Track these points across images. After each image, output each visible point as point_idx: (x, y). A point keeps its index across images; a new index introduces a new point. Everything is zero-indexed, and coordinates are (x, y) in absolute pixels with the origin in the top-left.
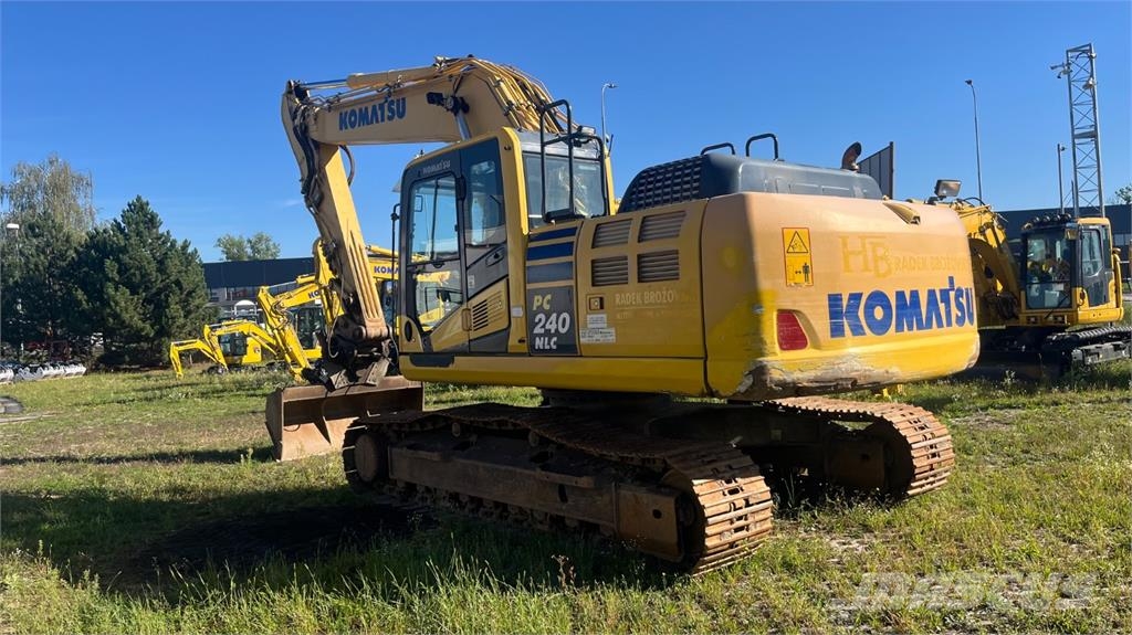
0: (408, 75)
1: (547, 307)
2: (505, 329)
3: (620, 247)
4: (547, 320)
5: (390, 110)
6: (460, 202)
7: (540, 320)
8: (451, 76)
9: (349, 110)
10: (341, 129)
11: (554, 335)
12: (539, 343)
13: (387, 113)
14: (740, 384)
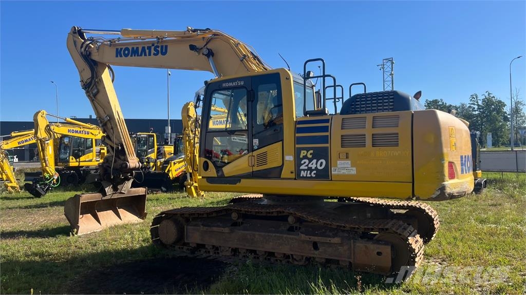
0: (171, 34)
1: (310, 156)
2: (280, 167)
3: (361, 130)
4: (309, 163)
5: (155, 50)
6: (250, 103)
7: (305, 163)
8: (204, 38)
9: (124, 47)
10: (117, 56)
11: (313, 170)
12: (303, 174)
13: (153, 51)
14: (434, 194)
